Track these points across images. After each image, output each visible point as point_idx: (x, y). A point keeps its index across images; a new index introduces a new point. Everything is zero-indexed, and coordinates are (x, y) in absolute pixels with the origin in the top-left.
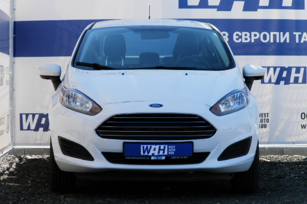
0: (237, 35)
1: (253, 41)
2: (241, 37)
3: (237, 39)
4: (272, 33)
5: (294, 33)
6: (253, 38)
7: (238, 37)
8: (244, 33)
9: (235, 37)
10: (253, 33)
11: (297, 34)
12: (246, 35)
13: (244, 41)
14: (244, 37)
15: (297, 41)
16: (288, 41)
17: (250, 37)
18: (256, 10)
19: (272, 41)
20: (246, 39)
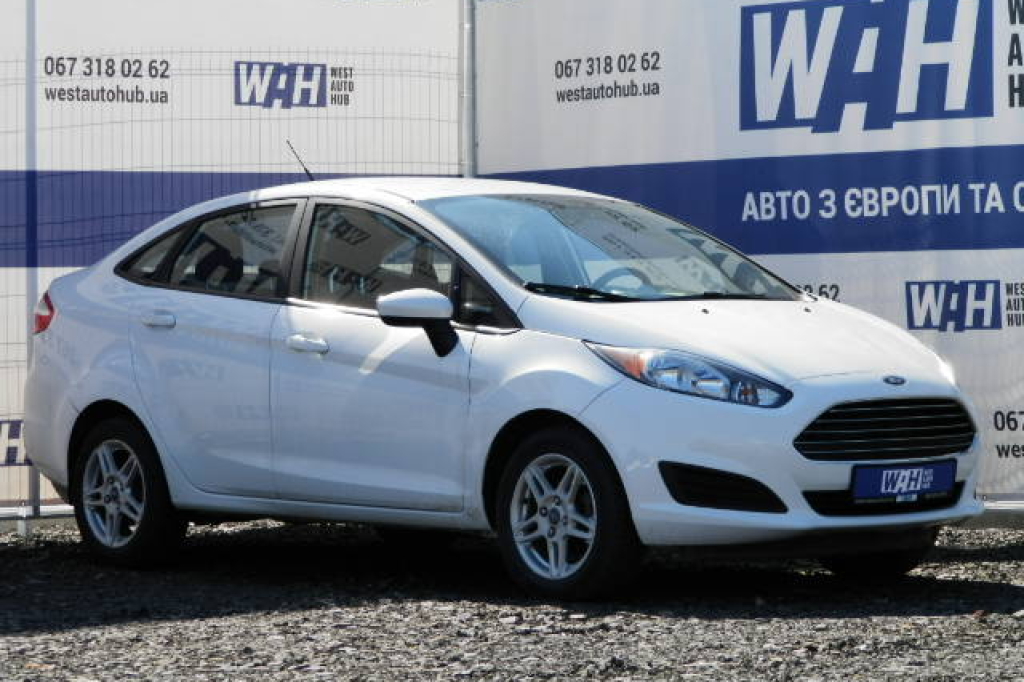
0: (853, 197)
1: (885, 213)
2: (860, 202)
3: (854, 208)
4: (925, 189)
5: (972, 186)
6: (886, 203)
7: (853, 203)
8: (867, 191)
9: (848, 203)
10: (885, 190)
11: (976, 187)
12: (870, 196)
13: (867, 213)
14: (866, 202)
15: (977, 209)
16: (957, 210)
17: (879, 201)
18: (889, 126)
19: (926, 211)
20: (871, 208)
